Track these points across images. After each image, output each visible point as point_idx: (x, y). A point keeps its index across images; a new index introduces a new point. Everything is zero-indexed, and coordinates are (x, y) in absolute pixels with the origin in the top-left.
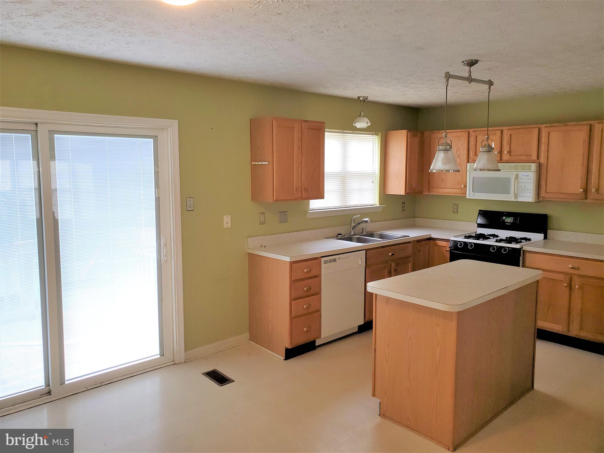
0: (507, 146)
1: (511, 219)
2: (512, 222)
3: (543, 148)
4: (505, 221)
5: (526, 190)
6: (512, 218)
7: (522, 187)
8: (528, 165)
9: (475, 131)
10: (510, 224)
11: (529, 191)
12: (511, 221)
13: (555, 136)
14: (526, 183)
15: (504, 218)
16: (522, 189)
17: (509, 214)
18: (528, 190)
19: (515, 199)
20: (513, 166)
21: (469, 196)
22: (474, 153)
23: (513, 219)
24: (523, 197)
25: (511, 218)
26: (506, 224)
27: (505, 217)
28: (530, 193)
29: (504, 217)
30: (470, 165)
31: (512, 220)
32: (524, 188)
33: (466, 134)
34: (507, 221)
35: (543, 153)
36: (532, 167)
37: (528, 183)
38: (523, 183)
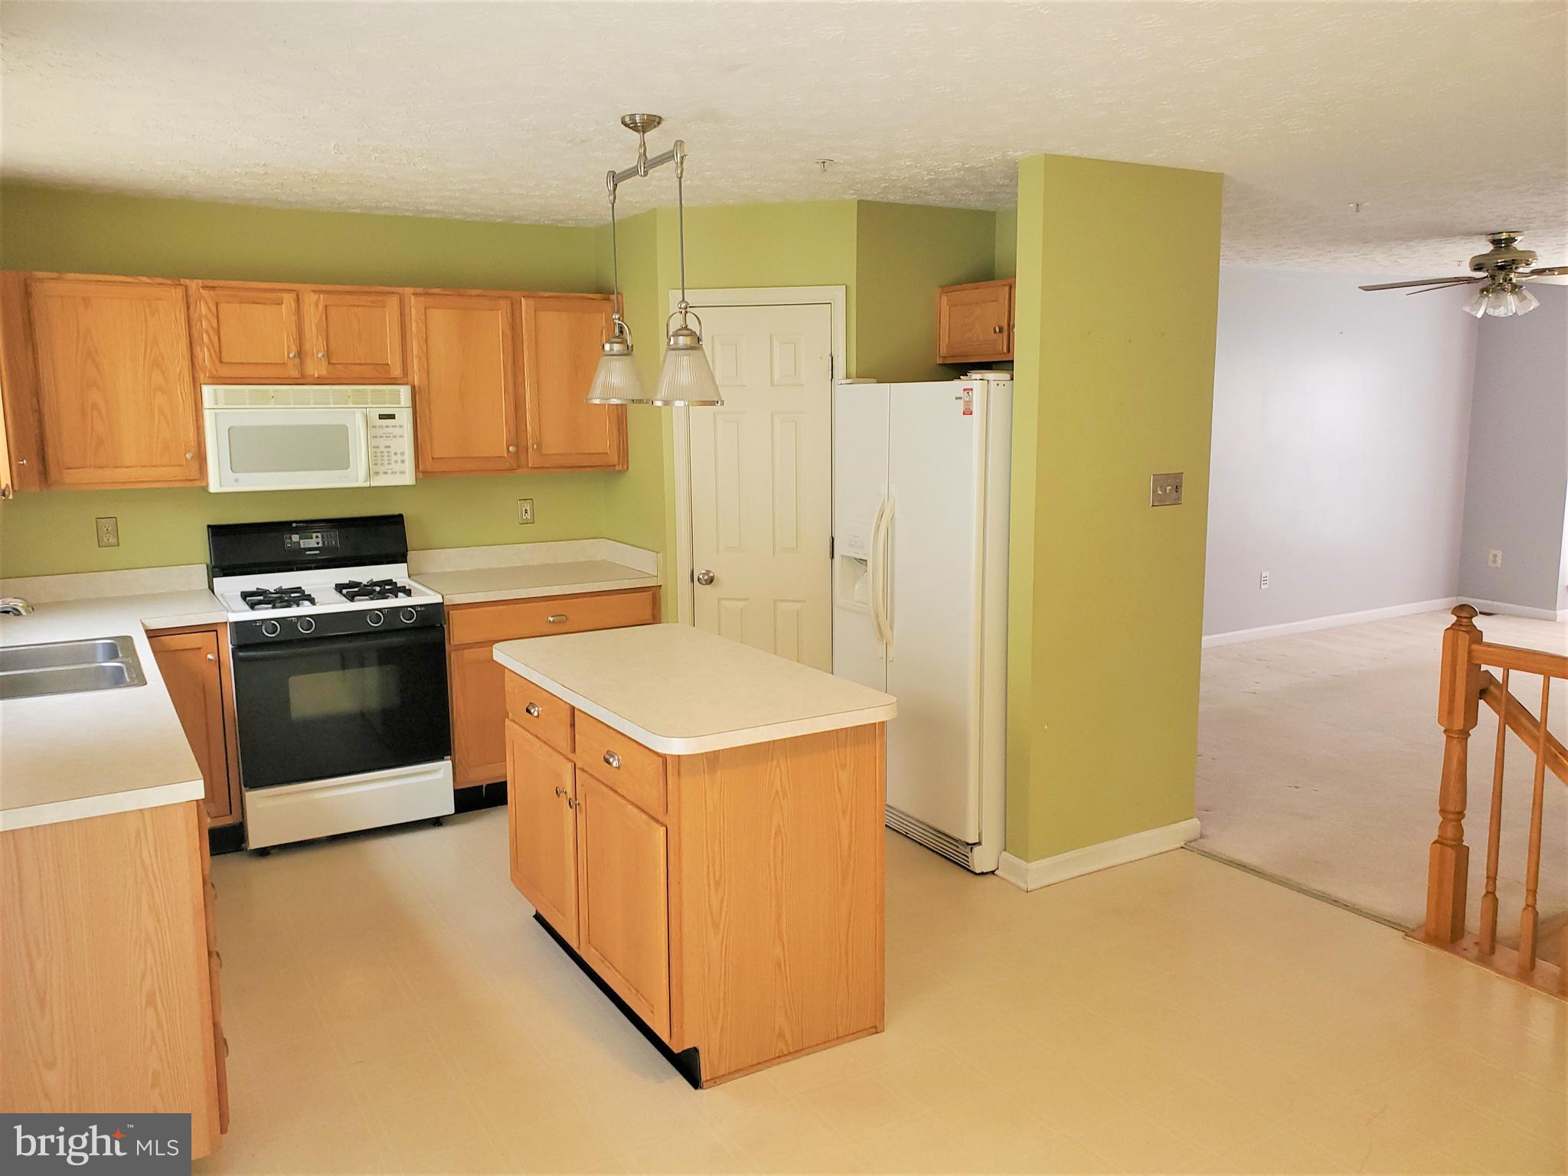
0: (320, 338)
1: (317, 537)
2: (320, 545)
3: (415, 347)
4: (302, 546)
5: (393, 454)
6: (319, 535)
7: (382, 448)
8: (390, 391)
9: (213, 288)
10: (318, 552)
11: (399, 458)
12: (318, 543)
13: (442, 319)
14: (389, 437)
15: (295, 538)
16: (382, 452)
17: (306, 526)
18: (396, 454)
19: (366, 481)
20: (350, 395)
21: (221, 486)
22: (213, 352)
23: (323, 537)
24: (386, 473)
25: (314, 535)
26: (307, 553)
27: (297, 536)
28: (403, 461)
29: (293, 536)
30: (215, 390)
31: (320, 540)
32: (387, 450)
33: (179, 293)
34: (306, 546)
35: (415, 361)
36: (402, 397)
37: (395, 437)
38: (381, 437)
